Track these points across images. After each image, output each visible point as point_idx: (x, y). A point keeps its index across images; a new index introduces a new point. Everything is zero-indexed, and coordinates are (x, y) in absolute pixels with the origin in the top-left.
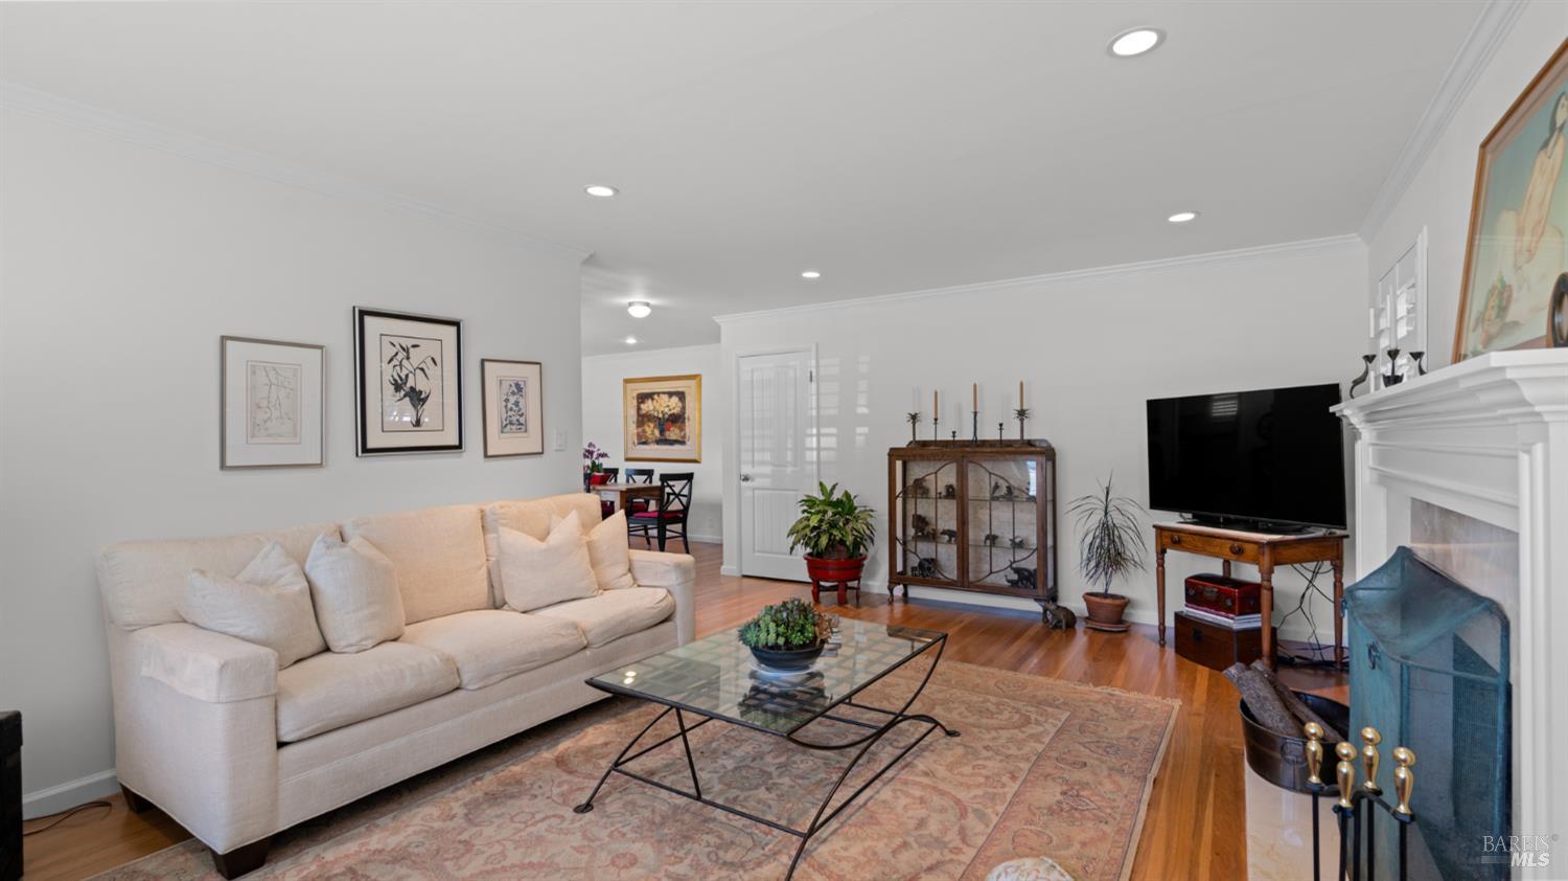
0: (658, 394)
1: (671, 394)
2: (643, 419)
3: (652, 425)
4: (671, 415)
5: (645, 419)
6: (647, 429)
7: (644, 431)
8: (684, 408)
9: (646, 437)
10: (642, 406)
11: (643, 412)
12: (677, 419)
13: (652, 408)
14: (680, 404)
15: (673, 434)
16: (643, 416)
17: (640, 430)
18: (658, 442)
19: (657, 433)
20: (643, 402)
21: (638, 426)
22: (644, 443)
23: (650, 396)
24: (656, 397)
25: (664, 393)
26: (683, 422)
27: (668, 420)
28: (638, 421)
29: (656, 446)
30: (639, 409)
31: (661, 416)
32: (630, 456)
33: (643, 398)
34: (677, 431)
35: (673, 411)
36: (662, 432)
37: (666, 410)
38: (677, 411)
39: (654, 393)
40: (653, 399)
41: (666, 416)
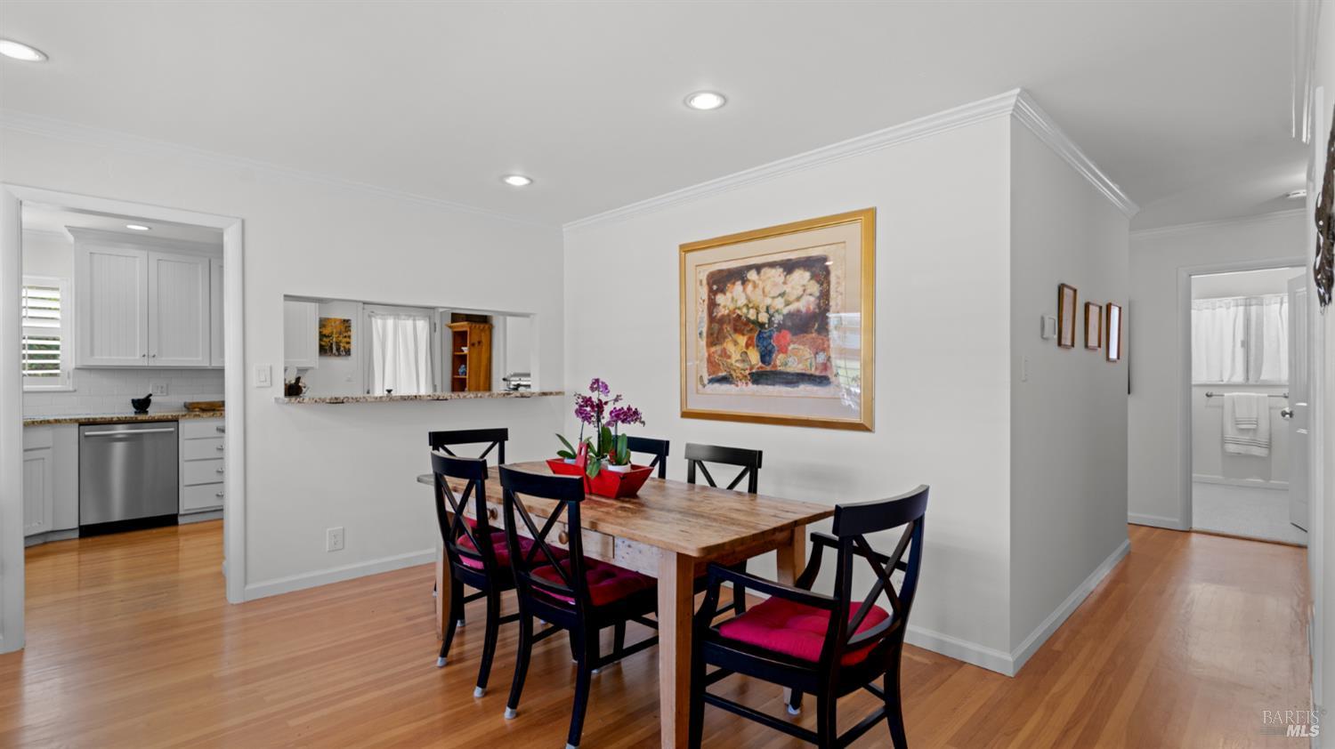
0: (758, 268)
1: (789, 267)
2: (719, 328)
3: (742, 340)
4: (790, 315)
5: (728, 328)
6: (730, 347)
7: (725, 354)
8: (825, 296)
9: (730, 367)
10: (720, 299)
11: (722, 312)
12: (813, 323)
13: (742, 301)
14: (815, 288)
15: (795, 358)
16: (722, 321)
17: (718, 348)
18: (758, 378)
19: (754, 357)
20: (722, 290)
21: (711, 344)
22: (724, 380)
23: (739, 275)
24: (752, 275)
25: (772, 265)
26: (824, 329)
27: (781, 327)
28: (710, 334)
29: (752, 387)
30: (712, 305)
31: (763, 318)
32: (693, 406)
33: (720, 281)
34: (807, 352)
35: (793, 307)
36: (766, 356)
37: (779, 303)
38: (807, 304)
39: (749, 268)
40: (744, 282)
41: (778, 318)
